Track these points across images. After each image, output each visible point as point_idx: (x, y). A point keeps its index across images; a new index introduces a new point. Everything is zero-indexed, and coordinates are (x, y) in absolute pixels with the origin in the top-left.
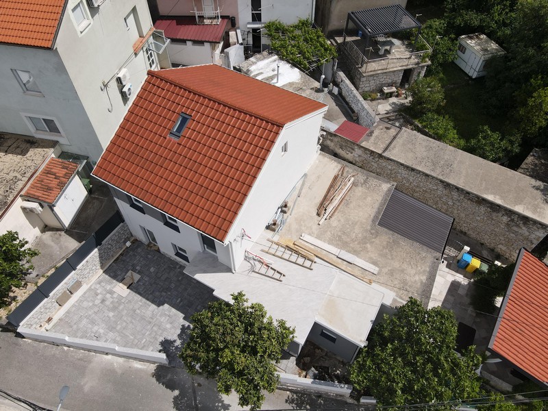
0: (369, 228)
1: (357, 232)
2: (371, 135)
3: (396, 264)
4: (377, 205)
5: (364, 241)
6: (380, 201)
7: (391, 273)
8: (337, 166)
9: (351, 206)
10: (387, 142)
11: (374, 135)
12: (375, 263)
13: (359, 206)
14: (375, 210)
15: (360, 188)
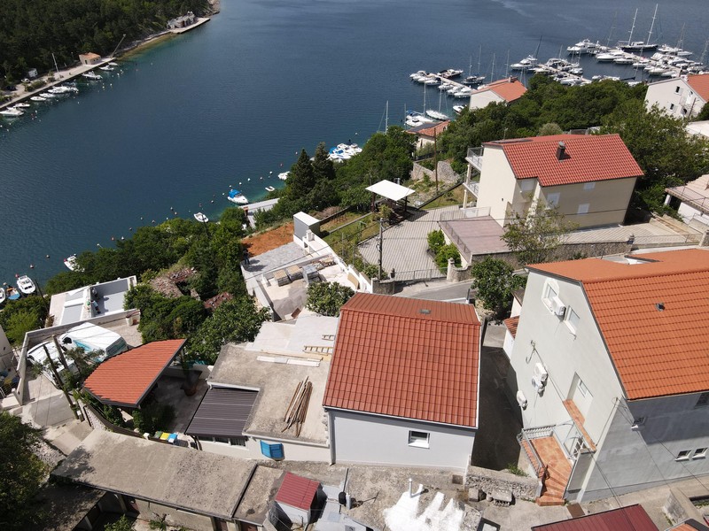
0: (266, 386)
1: (275, 380)
2: (272, 490)
3: (243, 366)
4: (261, 406)
5: (269, 375)
6: (258, 411)
7: (247, 360)
8: (305, 433)
9: (284, 399)
10: (251, 486)
11: (268, 493)
12: (260, 362)
13: (276, 401)
14: (262, 402)
15: (278, 417)
